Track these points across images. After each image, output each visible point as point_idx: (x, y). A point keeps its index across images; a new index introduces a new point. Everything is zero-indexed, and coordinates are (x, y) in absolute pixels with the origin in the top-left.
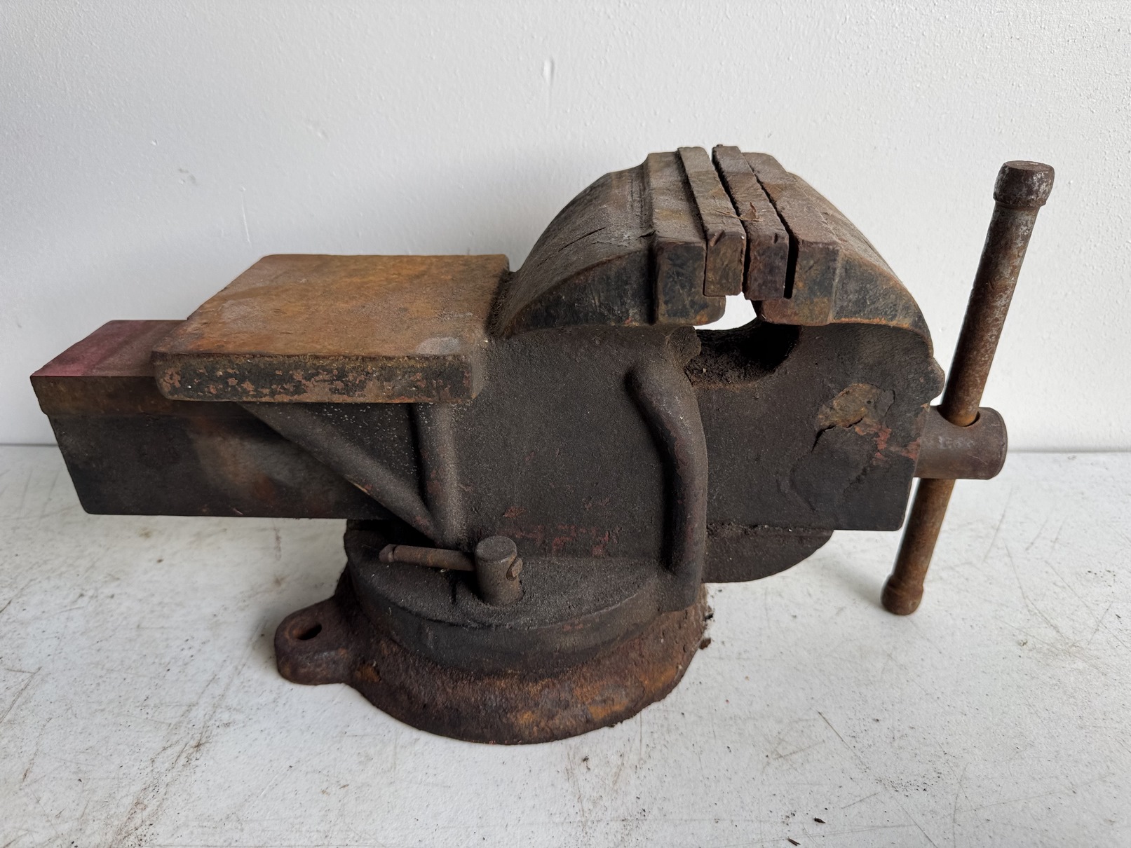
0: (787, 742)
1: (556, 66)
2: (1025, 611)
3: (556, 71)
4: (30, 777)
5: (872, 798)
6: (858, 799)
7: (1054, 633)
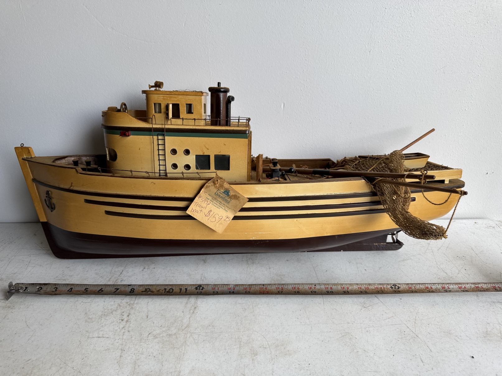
0: (367, 304)
1: (285, 105)
2: (437, 268)
3: (285, 106)
4: (149, 317)
5: (392, 318)
6: (388, 318)
7: (446, 274)
